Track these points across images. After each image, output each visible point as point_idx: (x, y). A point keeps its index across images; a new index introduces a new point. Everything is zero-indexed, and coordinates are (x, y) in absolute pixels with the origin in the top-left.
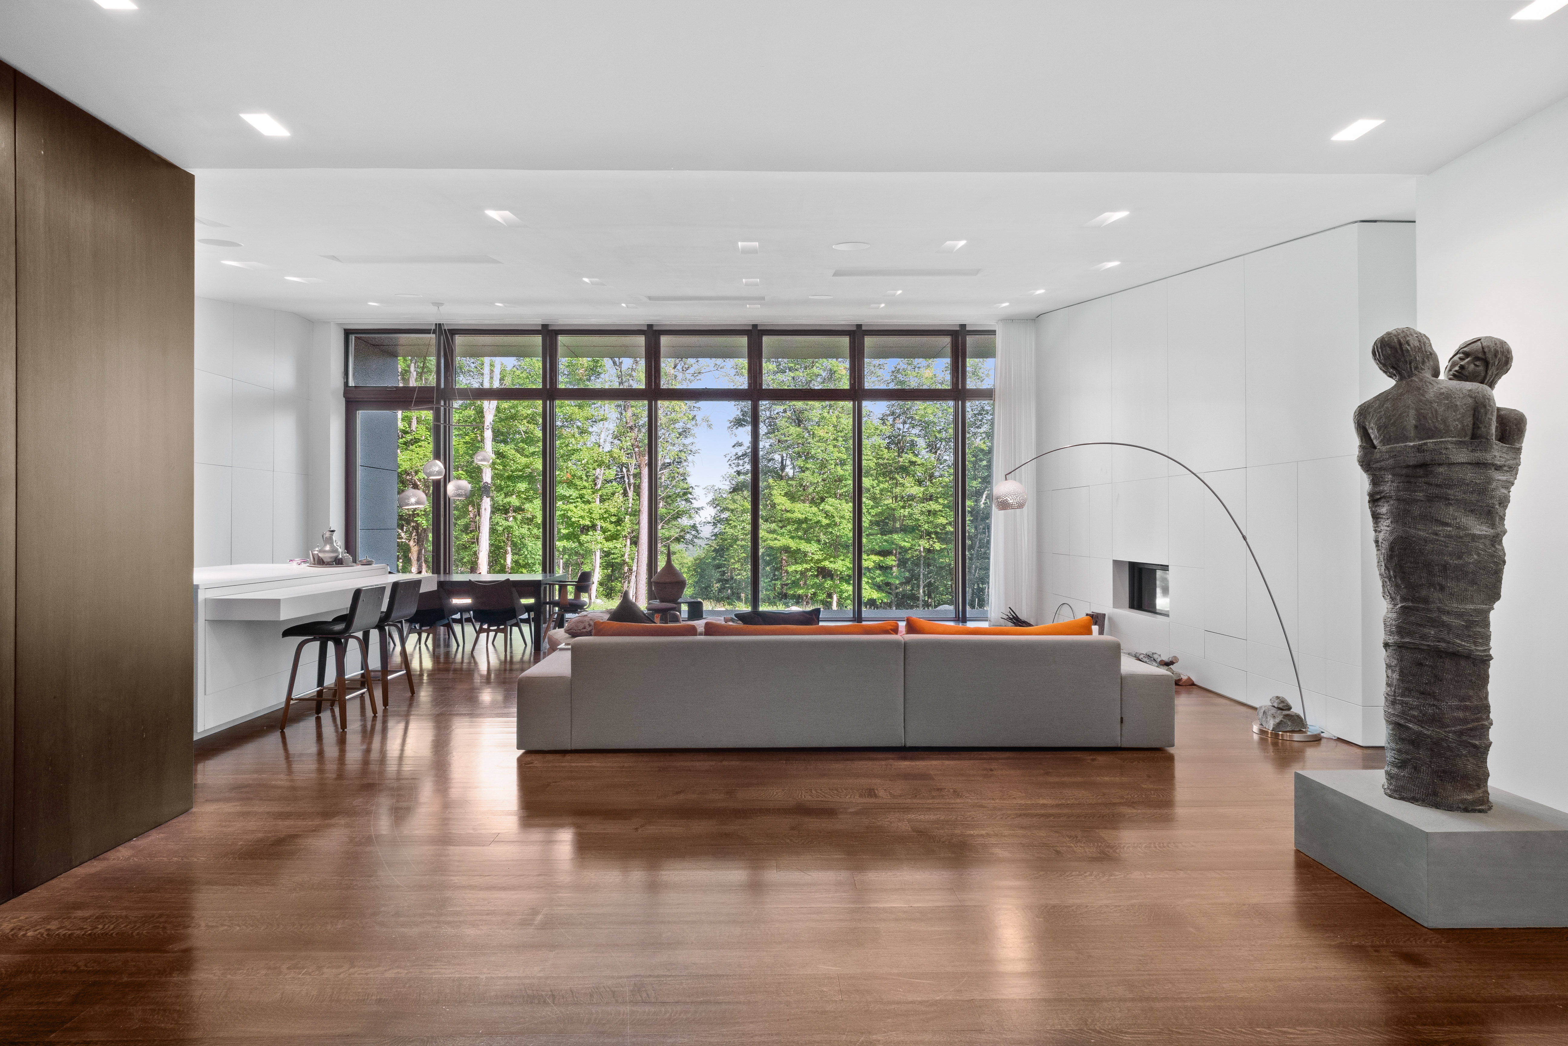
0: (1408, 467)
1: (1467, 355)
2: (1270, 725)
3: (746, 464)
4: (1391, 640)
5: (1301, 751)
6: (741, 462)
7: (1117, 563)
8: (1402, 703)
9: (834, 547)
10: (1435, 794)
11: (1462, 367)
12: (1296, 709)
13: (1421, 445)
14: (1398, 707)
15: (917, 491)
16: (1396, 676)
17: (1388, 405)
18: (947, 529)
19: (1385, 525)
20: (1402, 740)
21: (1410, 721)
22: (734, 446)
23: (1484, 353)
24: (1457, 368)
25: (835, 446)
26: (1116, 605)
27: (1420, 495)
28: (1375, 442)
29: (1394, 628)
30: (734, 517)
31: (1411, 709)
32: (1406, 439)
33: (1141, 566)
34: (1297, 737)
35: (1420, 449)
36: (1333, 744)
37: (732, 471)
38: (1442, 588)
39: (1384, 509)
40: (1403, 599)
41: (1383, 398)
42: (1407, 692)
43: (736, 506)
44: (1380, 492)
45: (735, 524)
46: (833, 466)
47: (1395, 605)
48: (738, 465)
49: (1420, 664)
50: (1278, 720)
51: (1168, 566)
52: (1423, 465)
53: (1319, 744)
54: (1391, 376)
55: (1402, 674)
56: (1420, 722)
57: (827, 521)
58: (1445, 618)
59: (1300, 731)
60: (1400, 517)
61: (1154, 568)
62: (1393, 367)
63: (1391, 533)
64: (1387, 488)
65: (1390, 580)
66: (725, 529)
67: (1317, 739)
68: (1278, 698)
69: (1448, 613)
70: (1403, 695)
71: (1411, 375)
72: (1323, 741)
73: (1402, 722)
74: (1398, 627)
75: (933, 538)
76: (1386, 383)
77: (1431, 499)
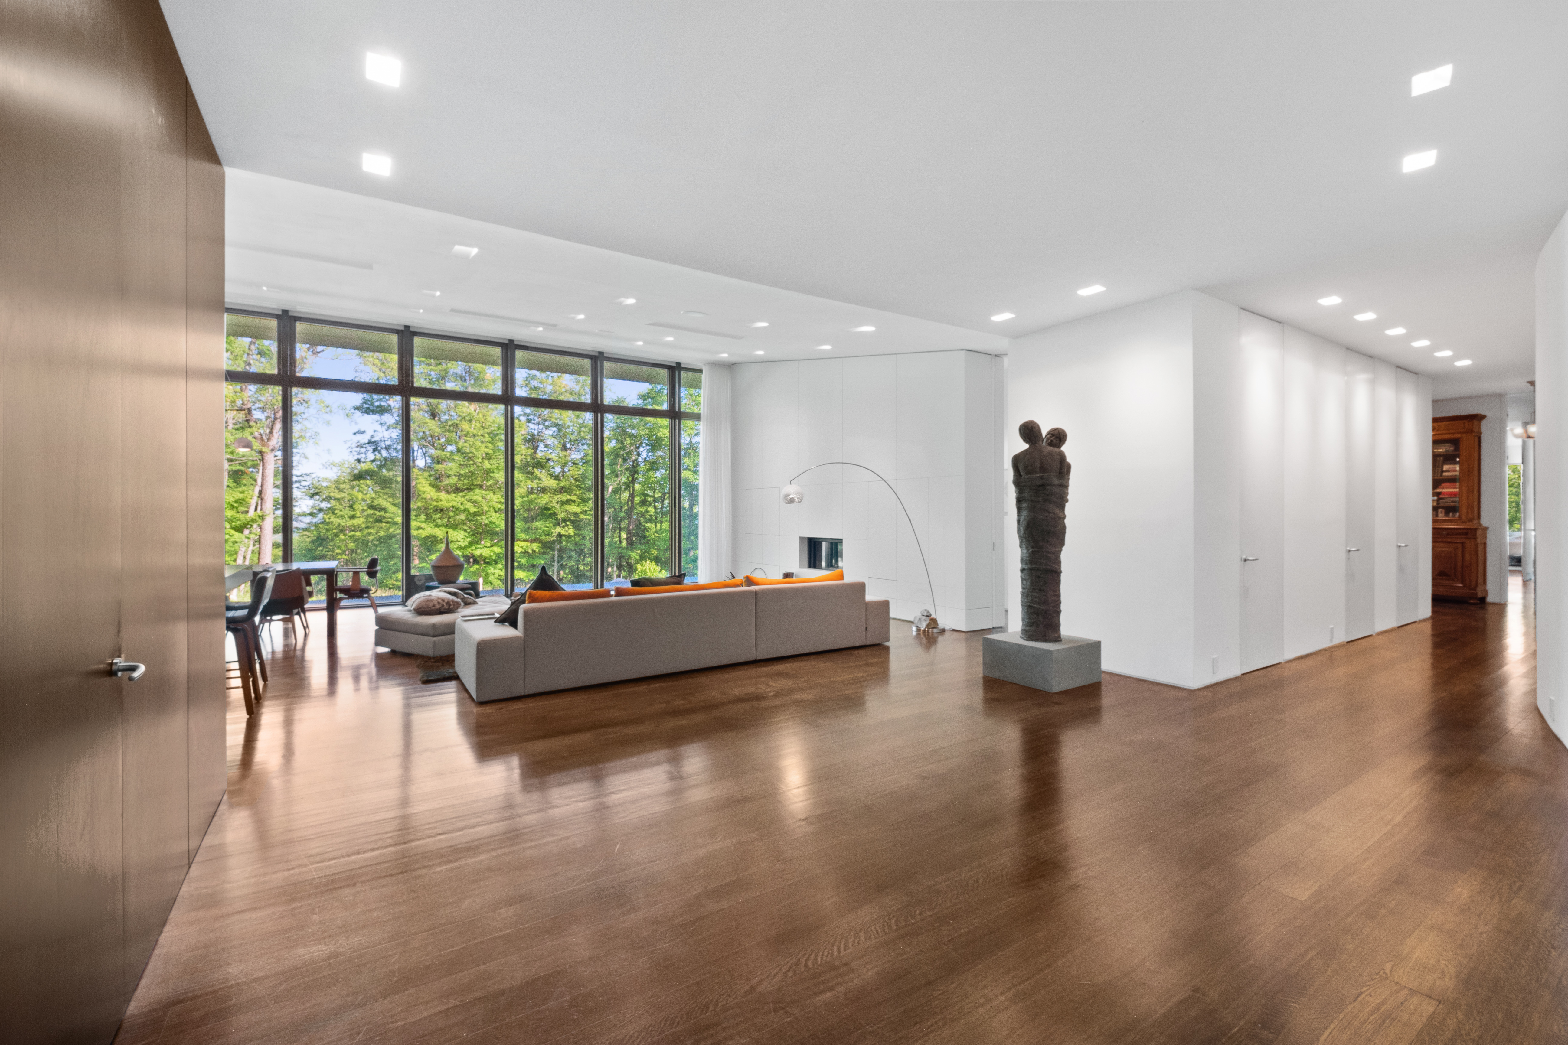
0: (1037, 485)
1: (1053, 435)
2: (923, 626)
3: (369, 452)
4: (1026, 567)
5: (937, 638)
6: (363, 450)
7: (801, 539)
8: (1031, 596)
9: (480, 533)
10: (1045, 636)
11: (1052, 441)
12: (933, 616)
13: (1042, 476)
14: (1030, 598)
15: (553, 483)
16: (1028, 583)
17: (1028, 456)
18: (581, 517)
19: (1024, 513)
20: (1031, 613)
21: (1035, 604)
22: (355, 434)
23: (1059, 435)
24: (1049, 441)
25: (482, 442)
26: (801, 566)
27: (1041, 499)
28: (1022, 473)
29: (1028, 562)
30: (340, 506)
31: (1036, 598)
32: (1036, 473)
33: (817, 540)
34: (935, 631)
35: (1041, 478)
36: (951, 632)
37: (352, 459)
38: (1047, 541)
39: (1024, 505)
40: (1032, 547)
41: (1025, 452)
42: (1033, 590)
43: (342, 495)
44: (1022, 497)
45: (342, 513)
46: (480, 460)
47: (1028, 550)
48: (359, 453)
49: (1039, 577)
50: (927, 622)
51: (842, 540)
52: (1042, 485)
53: (944, 634)
54: (1027, 442)
55: (1032, 582)
56: (1039, 603)
57: (475, 510)
58: (1049, 555)
59: (936, 628)
60: (1032, 509)
61: (820, 540)
62: (1028, 438)
63: (1028, 516)
64: (1026, 495)
65: (1026, 539)
66: (329, 519)
67: (943, 631)
68: (926, 610)
69: (1050, 553)
70: (1032, 592)
71: (1036, 443)
72: (946, 633)
73: (1032, 605)
74: (1030, 560)
75: (568, 525)
76: (1026, 446)
77: (1044, 501)
